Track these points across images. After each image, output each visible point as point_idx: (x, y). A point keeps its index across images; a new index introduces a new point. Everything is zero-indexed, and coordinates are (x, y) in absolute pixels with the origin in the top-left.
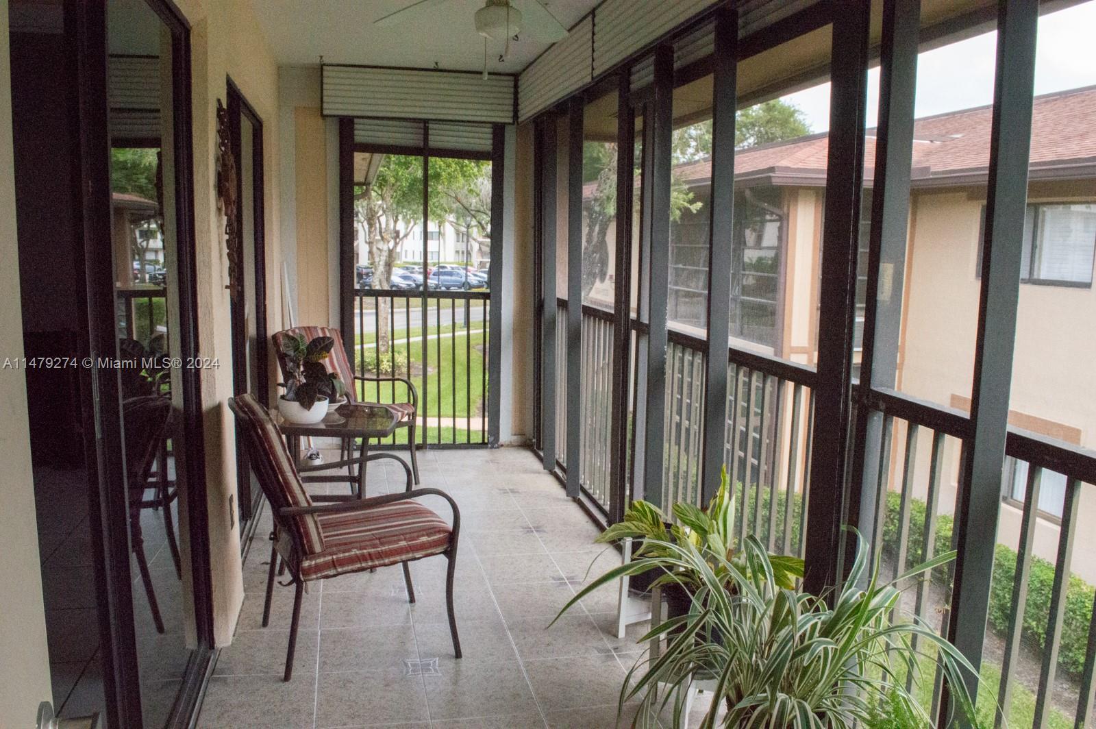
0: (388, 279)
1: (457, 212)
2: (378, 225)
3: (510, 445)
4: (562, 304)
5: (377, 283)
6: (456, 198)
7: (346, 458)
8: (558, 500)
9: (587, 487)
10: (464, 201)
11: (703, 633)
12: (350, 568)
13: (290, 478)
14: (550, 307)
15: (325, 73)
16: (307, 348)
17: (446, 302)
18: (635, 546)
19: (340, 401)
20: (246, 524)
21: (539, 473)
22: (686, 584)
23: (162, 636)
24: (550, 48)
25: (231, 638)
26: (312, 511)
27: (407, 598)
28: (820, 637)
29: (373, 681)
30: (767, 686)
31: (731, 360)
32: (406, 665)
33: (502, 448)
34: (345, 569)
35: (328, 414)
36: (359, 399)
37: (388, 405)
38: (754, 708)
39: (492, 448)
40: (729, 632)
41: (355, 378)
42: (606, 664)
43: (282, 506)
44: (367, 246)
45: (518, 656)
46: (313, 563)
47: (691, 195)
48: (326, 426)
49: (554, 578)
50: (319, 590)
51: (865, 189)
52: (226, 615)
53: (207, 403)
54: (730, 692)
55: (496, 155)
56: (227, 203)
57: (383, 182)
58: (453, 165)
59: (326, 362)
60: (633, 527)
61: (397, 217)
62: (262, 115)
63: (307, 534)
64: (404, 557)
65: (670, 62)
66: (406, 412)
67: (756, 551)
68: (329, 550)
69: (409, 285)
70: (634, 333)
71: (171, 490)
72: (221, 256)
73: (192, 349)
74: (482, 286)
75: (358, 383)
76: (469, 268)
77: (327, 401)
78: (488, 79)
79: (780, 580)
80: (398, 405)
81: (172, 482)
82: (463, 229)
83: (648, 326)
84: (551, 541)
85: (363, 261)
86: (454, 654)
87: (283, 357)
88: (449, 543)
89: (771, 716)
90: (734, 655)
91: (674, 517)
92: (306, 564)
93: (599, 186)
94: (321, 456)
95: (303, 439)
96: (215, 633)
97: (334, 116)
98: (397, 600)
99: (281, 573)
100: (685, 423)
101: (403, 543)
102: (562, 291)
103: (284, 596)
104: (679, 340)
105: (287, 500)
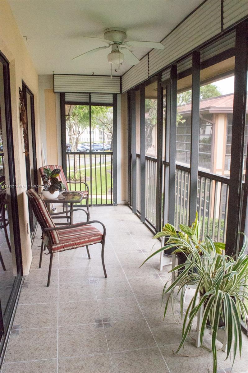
0: (76, 148)
1: (100, 124)
2: (73, 129)
3: (121, 205)
4: (138, 156)
5: (73, 149)
6: (99, 120)
7: (65, 210)
8: (138, 223)
9: (147, 219)
10: (102, 121)
11: (191, 269)
12: (69, 248)
13: (48, 218)
14: (134, 157)
15: (55, 78)
16: (51, 173)
17: (98, 156)
18: (166, 240)
19: (63, 191)
20: (32, 233)
21: (131, 214)
22: (184, 252)
23: (5, 272)
24: (133, 67)
25: (28, 272)
26: (55, 229)
27: (88, 258)
28: (232, 271)
29: (77, 286)
30: (214, 288)
31: (199, 175)
32: (88, 280)
33: (118, 206)
34: (67, 248)
35: (59, 195)
36: (69, 190)
37: (79, 192)
38: (210, 295)
39: (115, 205)
40: (200, 269)
41: (67, 182)
42: (156, 279)
43: (45, 227)
44: (69, 136)
45: (126, 277)
46: (56, 246)
47: (182, 117)
48: (59, 199)
49: (137, 250)
50: (58, 255)
51: (247, 114)
52: (27, 265)
53: (18, 193)
54: (201, 290)
55: (114, 105)
56: (23, 124)
57: (74, 114)
58: (98, 108)
59: (58, 177)
60: (166, 233)
61: (79, 126)
62: (33, 92)
63: (54, 237)
64: (87, 244)
65: (176, 70)
66: (85, 194)
67: (209, 240)
68: (61, 242)
69: (84, 150)
70: (164, 166)
71: (6, 222)
72: (22, 142)
73: (13, 174)
74: (109, 150)
75: (68, 184)
76: (104, 143)
77: (59, 191)
78: (113, 78)
79: (218, 251)
80: (82, 191)
81: (7, 219)
82: (102, 130)
83: (169, 163)
84: (136, 237)
85: (68, 142)
86: (104, 276)
87: (43, 176)
88: (102, 239)
89: (216, 298)
90: (202, 278)
91: (179, 229)
92: (54, 247)
93: (149, 114)
94: (56, 209)
95: (50, 204)
96: (23, 270)
97: (59, 92)
98: (84, 259)
99: (45, 250)
100: (182, 197)
101: (86, 239)
102: (138, 152)
103: (46, 258)
104: (179, 168)
105: (47, 226)
